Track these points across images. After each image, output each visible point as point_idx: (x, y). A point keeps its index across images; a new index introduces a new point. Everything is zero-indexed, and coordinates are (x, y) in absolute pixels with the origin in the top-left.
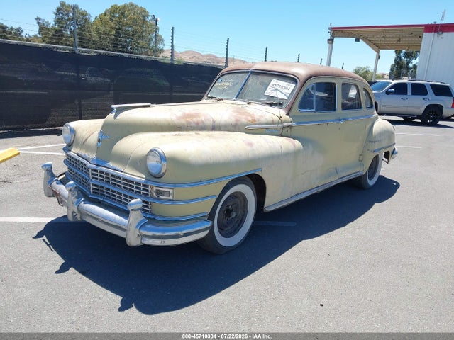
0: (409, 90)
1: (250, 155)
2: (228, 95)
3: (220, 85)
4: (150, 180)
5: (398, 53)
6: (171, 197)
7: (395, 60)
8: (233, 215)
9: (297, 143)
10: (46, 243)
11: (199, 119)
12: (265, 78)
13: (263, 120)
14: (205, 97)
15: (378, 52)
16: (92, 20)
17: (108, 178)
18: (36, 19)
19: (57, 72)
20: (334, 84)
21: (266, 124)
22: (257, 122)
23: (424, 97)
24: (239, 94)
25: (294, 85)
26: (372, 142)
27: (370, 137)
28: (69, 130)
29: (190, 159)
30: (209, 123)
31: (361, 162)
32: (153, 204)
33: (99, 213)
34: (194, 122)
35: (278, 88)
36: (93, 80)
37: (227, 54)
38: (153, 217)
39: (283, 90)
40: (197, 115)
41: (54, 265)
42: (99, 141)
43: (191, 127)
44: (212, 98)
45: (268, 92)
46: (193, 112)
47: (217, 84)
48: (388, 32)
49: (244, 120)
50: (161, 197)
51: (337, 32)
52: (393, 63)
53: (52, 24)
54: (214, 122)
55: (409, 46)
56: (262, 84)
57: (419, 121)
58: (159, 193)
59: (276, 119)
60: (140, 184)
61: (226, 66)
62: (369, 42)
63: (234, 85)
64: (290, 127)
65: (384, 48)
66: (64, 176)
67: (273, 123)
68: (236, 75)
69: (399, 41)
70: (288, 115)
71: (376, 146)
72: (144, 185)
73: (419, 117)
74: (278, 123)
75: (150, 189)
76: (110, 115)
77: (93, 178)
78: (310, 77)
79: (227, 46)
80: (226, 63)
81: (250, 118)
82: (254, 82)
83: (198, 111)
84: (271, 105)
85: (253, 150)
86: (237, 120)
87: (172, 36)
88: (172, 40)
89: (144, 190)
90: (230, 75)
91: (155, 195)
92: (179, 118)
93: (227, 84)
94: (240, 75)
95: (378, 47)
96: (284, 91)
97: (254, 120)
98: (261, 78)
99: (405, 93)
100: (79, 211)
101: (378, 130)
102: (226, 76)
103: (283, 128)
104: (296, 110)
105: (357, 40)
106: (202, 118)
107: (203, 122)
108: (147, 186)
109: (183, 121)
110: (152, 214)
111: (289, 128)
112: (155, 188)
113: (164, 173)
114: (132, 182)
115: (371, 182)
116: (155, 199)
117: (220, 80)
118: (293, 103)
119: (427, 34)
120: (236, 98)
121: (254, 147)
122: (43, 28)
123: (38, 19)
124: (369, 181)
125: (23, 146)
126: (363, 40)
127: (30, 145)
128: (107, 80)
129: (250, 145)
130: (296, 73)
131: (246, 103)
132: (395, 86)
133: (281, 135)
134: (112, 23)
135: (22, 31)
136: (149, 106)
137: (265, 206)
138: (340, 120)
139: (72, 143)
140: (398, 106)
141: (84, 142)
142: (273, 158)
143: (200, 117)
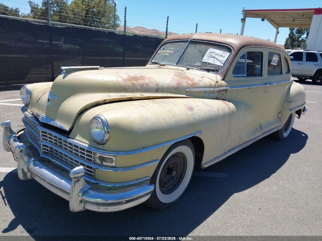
0: (304, 57)
1: (191, 119)
2: (169, 61)
3: (163, 52)
4: (93, 147)
5: (292, 30)
6: (114, 164)
7: (289, 35)
8: (174, 173)
9: (232, 105)
10: (2, 195)
11: (143, 81)
12: (203, 47)
13: (202, 84)
14: (150, 62)
15: (277, 29)
16: (69, 3)
17: (56, 141)
18: (29, 2)
19: (39, 41)
20: (262, 53)
21: (205, 87)
22: (197, 85)
23: (315, 63)
24: (179, 61)
25: (228, 54)
26: (290, 102)
27: (287, 98)
28: (25, 92)
29: (134, 126)
30: (153, 85)
31: (279, 119)
32: (96, 169)
33: (46, 176)
34: (139, 84)
35: (214, 56)
36: (66, 46)
37: (167, 28)
38: (96, 182)
39: (218, 57)
40: (142, 78)
41: (4, 221)
42: (49, 100)
43: (137, 89)
44: (155, 63)
45: (205, 59)
46: (139, 75)
47: (160, 51)
48: (286, 14)
49: (184, 83)
50: (104, 163)
51: (248, 14)
52: (288, 37)
53: (40, 6)
54: (157, 85)
55: (301, 25)
56: (200, 51)
57: (311, 81)
58: (102, 159)
59: (213, 83)
60: (84, 150)
61: (166, 38)
62: (272, 21)
63: (175, 53)
64: (226, 91)
65: (282, 26)
66: (23, 132)
67: (211, 87)
68: (176, 44)
69: (294, 21)
70: (223, 79)
71: (293, 105)
72: (87, 151)
73: (310, 78)
74: (215, 87)
75: (93, 155)
76: (60, 76)
77: (43, 139)
78: (243, 46)
79: (167, 22)
80: (166, 35)
81: (190, 82)
82: (193, 50)
83: (143, 75)
84: (208, 70)
85: (194, 114)
86: (178, 84)
87: (125, 14)
88: (125, 16)
89: (87, 155)
90: (171, 44)
91: (98, 161)
92: (125, 80)
93: (169, 51)
94: (181, 44)
95: (278, 25)
96: (220, 58)
97: (194, 84)
98: (198, 46)
99: (301, 59)
100: (29, 170)
101: (294, 91)
102: (168, 45)
103: (220, 91)
104: (230, 75)
105: (263, 20)
106: (147, 81)
107: (147, 84)
108: (91, 152)
109: (129, 83)
110: (95, 179)
111: (224, 92)
112: (98, 155)
113: (107, 140)
114: (77, 147)
115: (286, 134)
116: (98, 165)
117: (162, 48)
118: (228, 69)
119: (317, 15)
120: (177, 64)
121: (195, 112)
122: (34, 9)
123: (30, 2)
124: (284, 134)
125: (4, 99)
126: (267, 20)
127: (10, 98)
128: (77, 47)
129: (191, 109)
130: (231, 43)
131: (185, 69)
132: (293, 54)
133: (217, 99)
134: (83, 6)
135: (19, 11)
136: (97, 69)
137: (203, 163)
138: (266, 84)
139: (29, 104)
140: (297, 70)
141: (38, 101)
142: (212, 121)
143: (144, 80)
